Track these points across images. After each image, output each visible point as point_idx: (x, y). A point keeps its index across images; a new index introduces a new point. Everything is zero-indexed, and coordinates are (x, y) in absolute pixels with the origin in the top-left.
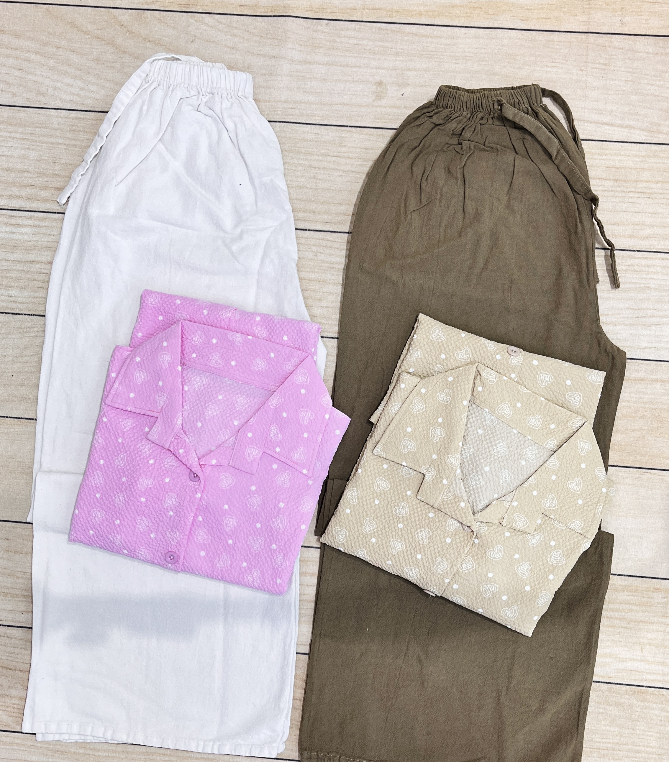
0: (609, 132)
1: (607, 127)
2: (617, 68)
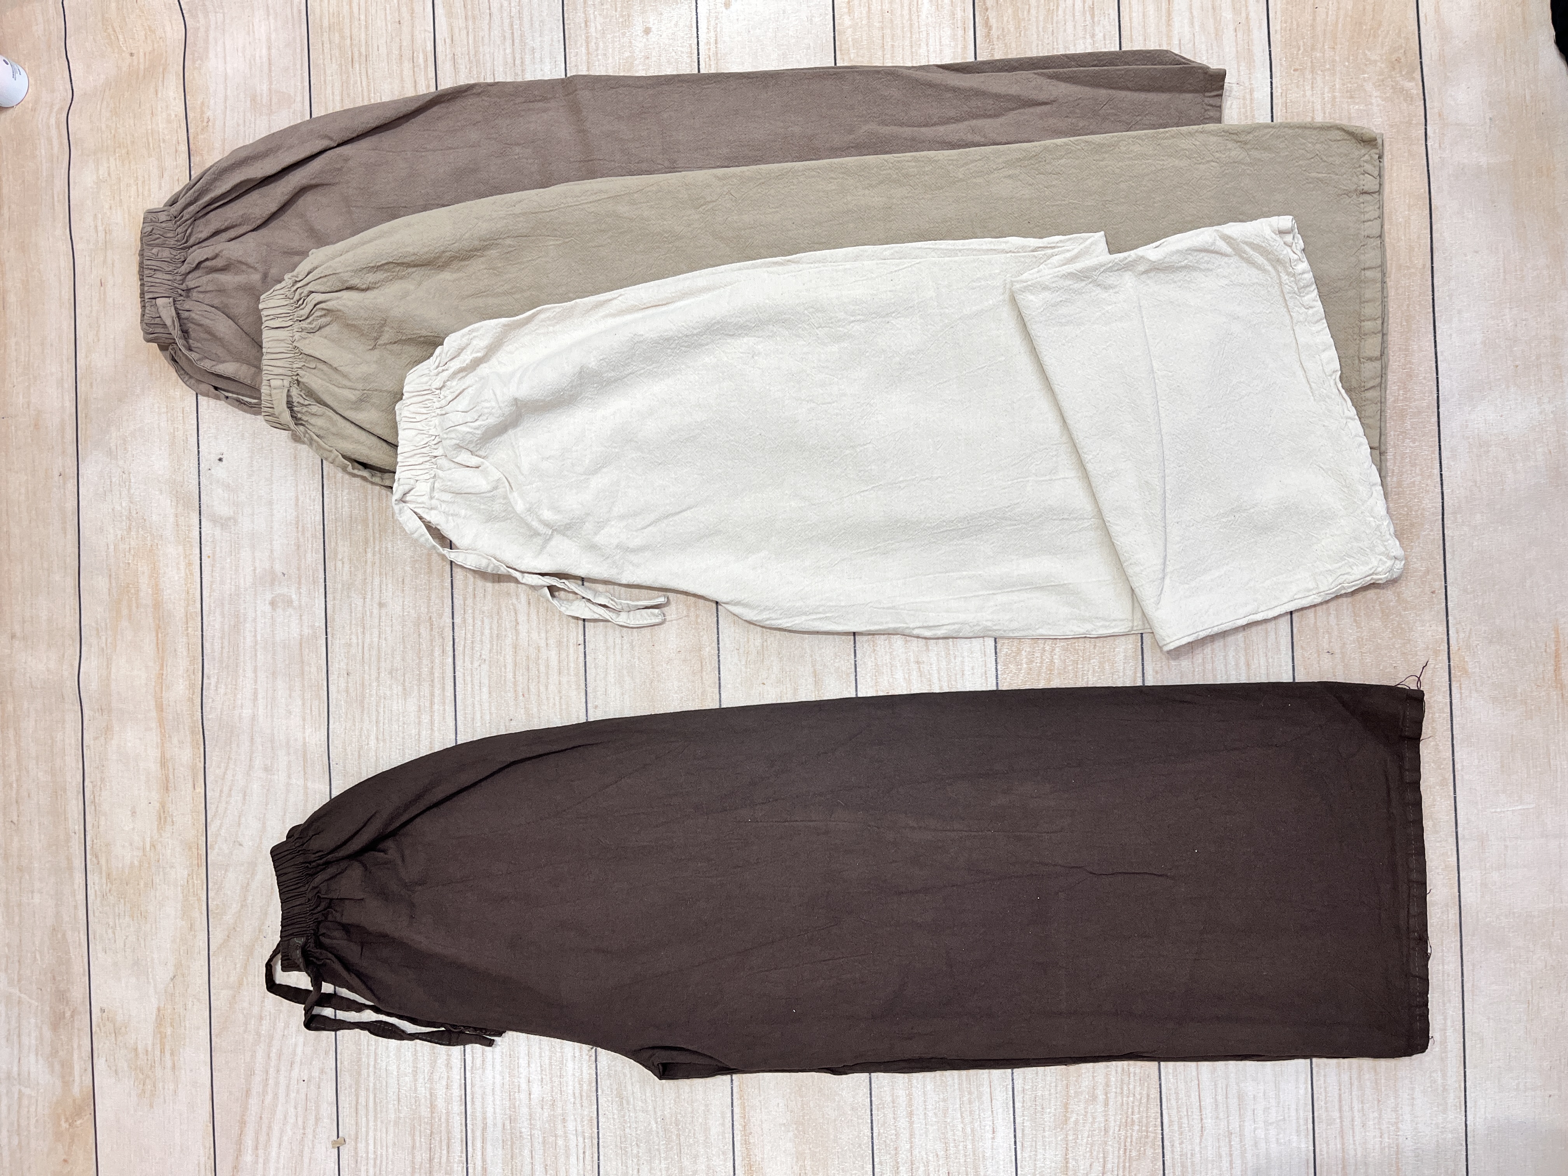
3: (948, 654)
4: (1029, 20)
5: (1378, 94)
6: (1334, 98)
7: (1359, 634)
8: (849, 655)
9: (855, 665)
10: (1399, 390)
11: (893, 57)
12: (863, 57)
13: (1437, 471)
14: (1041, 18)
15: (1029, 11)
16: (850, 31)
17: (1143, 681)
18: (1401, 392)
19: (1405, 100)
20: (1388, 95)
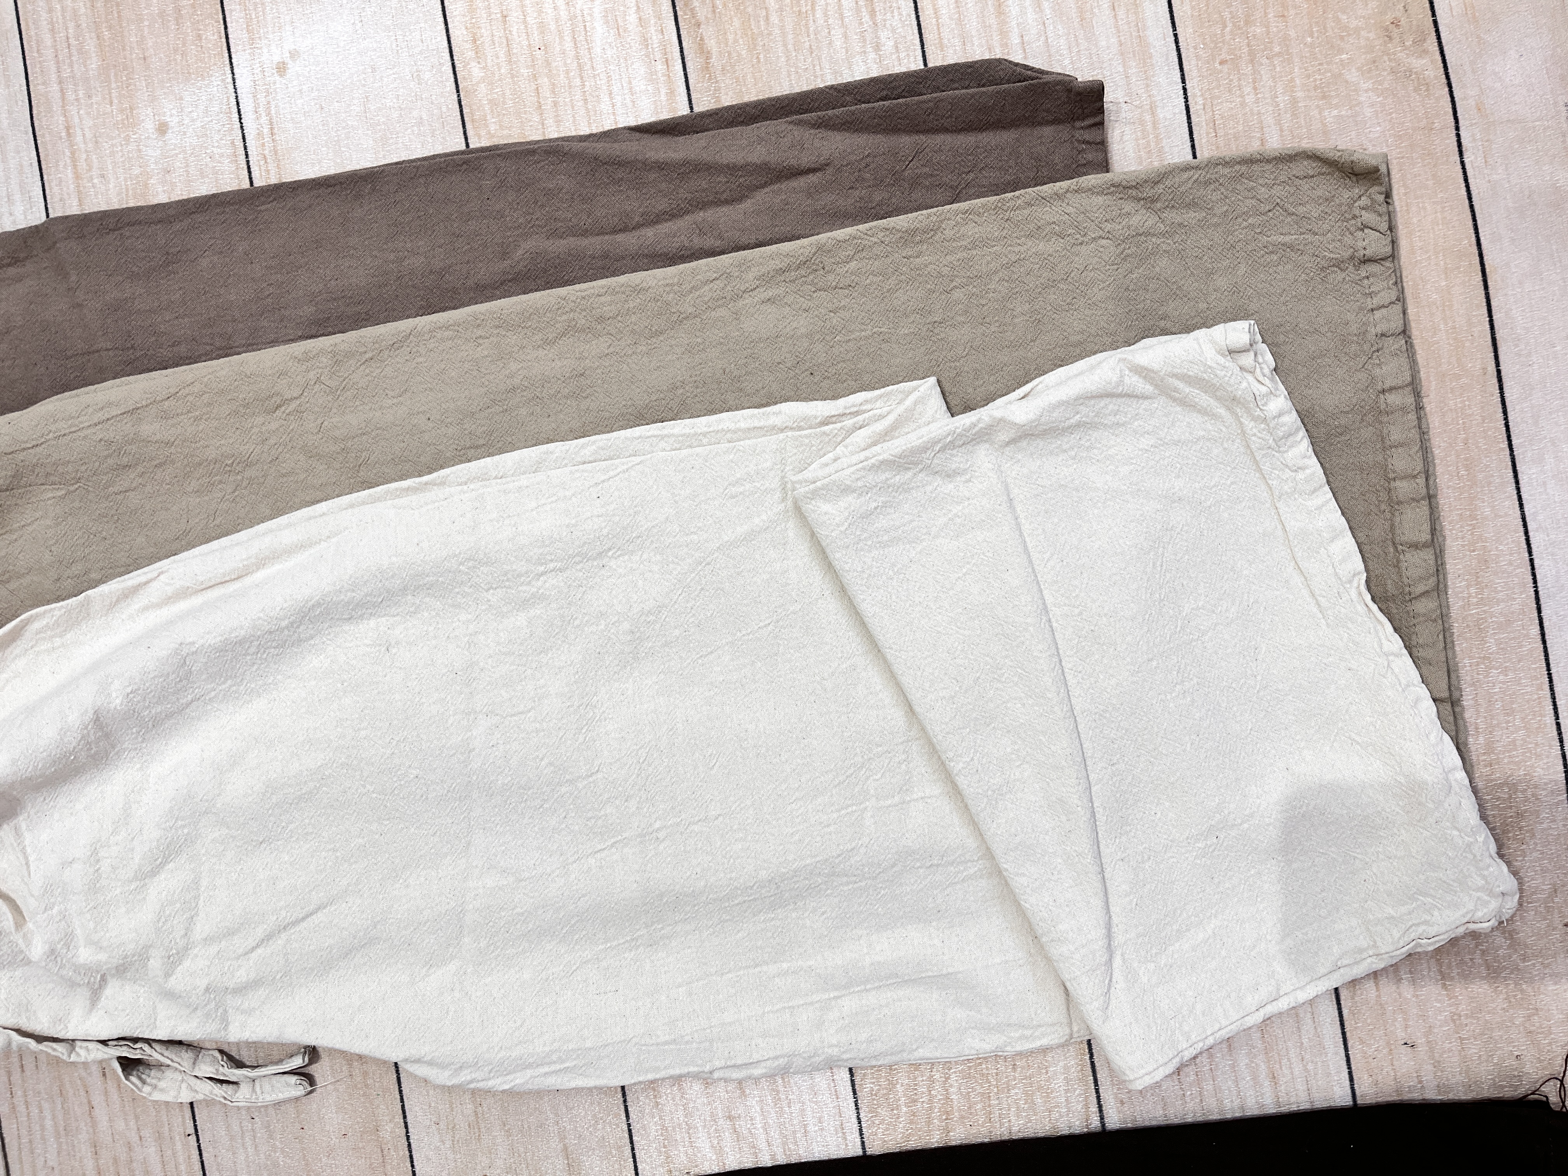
3: (777, 1100)
4: (770, 34)
5: (1368, 85)
6: (1294, 101)
7: (1453, 1009)
8: (617, 1115)
9: (630, 1131)
10: (1468, 586)
11: (558, 122)
12: (510, 128)
13: (1550, 719)
14: (789, 27)
15: (767, 18)
16: (483, 88)
17: (1102, 1118)
18: (1473, 590)
19: (1416, 90)
20: (1386, 85)
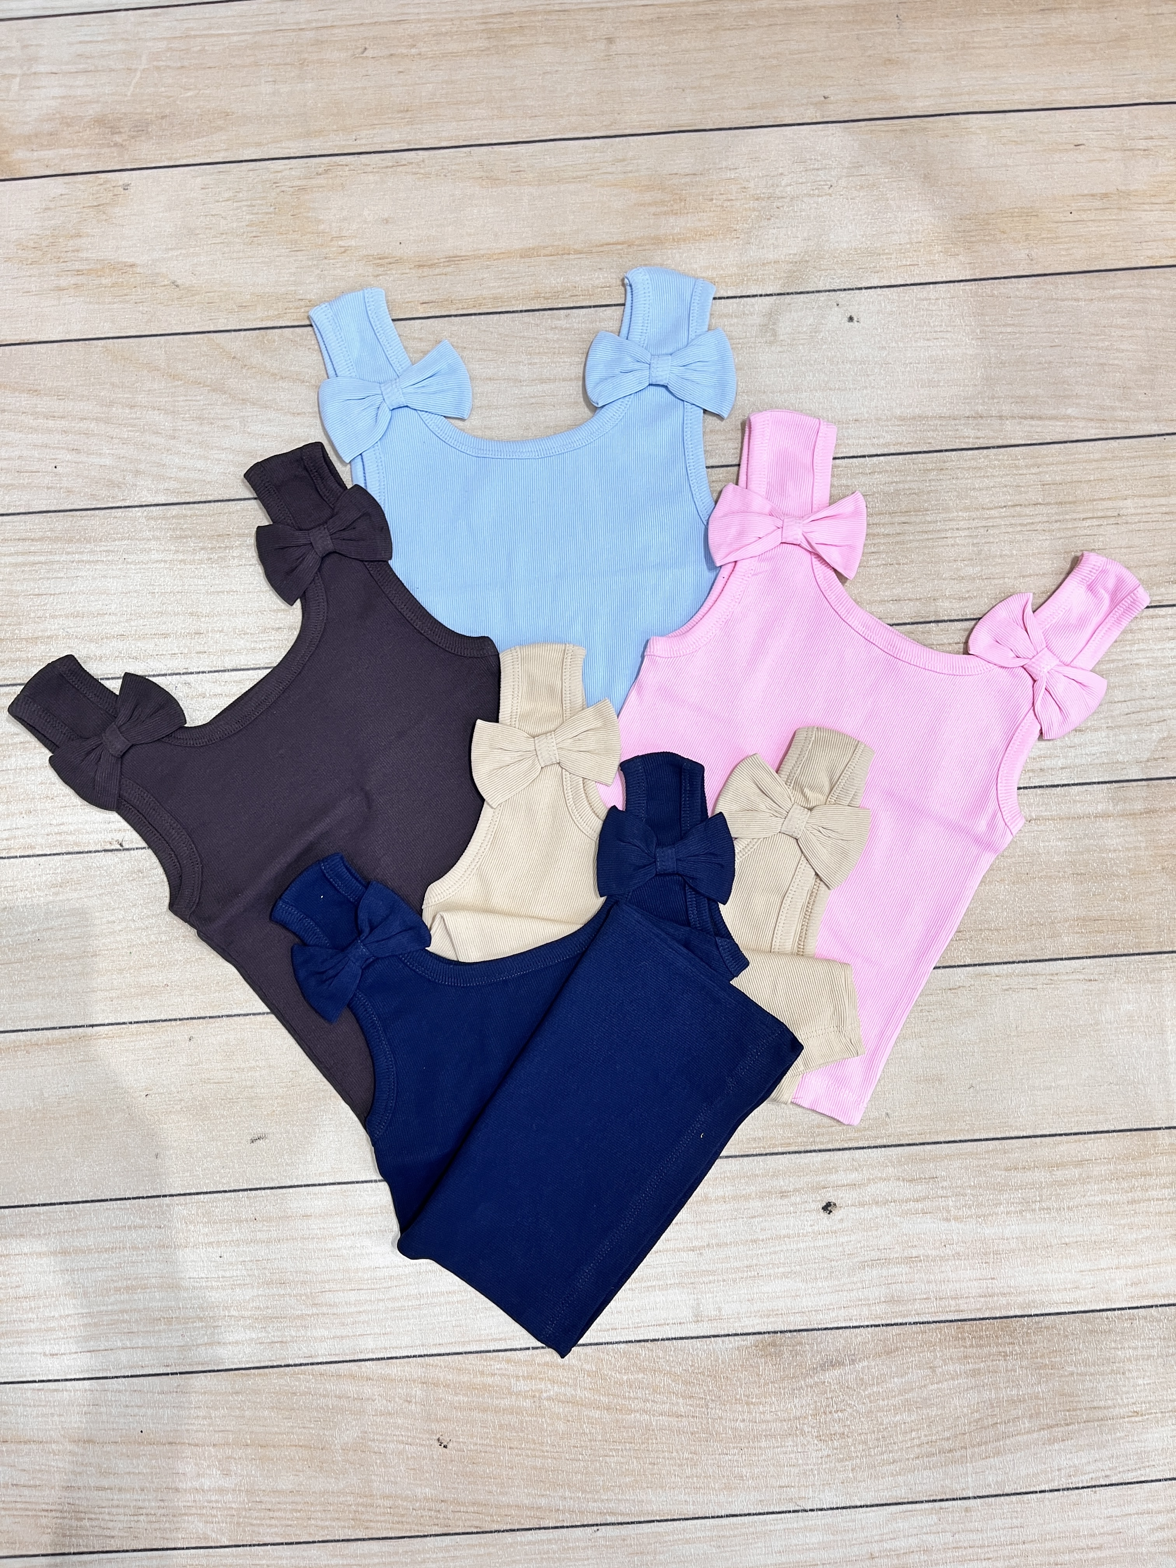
0: (1039, 430)
1: (1033, 423)
2: (1034, 329)
